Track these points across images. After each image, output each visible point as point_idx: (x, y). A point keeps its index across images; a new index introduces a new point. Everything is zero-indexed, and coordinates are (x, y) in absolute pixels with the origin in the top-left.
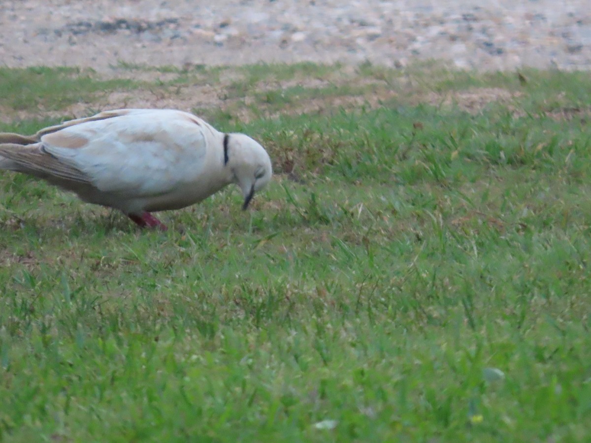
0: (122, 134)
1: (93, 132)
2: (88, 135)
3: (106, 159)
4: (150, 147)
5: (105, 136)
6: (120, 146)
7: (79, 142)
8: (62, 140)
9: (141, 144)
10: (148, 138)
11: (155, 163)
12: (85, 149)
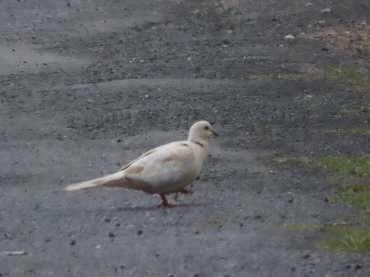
0: (157, 161)
1: (144, 163)
2: (142, 165)
3: (154, 174)
4: (171, 163)
5: (150, 164)
6: (158, 166)
7: (139, 170)
8: (132, 171)
9: (167, 163)
10: (169, 159)
11: (176, 169)
12: (143, 172)
